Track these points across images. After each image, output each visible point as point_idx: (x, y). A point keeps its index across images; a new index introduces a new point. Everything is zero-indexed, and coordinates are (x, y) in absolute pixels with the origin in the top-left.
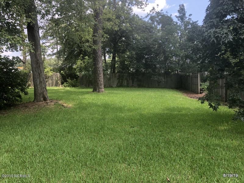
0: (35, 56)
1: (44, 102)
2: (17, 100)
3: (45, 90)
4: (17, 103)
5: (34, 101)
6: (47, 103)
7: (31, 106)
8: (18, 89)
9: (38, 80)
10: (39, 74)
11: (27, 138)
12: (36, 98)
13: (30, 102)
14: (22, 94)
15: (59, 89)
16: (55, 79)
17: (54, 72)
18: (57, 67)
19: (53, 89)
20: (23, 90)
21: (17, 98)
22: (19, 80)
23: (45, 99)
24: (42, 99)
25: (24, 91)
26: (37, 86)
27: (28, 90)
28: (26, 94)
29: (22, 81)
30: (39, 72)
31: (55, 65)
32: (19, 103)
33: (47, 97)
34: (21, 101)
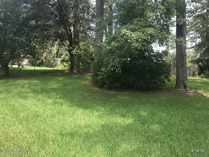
0: (180, 49)
1: (184, 89)
2: (162, 85)
3: (186, 79)
4: (161, 87)
5: (175, 87)
6: (186, 90)
7: (173, 91)
8: (163, 76)
9: (181, 70)
10: (182, 65)
11: (171, 117)
12: (177, 85)
13: (172, 87)
14: (166, 80)
15: (196, 80)
16: (193, 70)
17: (192, 63)
18: (195, 59)
19: (190, 78)
20: (167, 77)
21: (162, 83)
22: (165, 69)
23: (185, 87)
24: (182, 86)
25: (167, 79)
26: (179, 75)
27: (171, 78)
28: (169, 81)
29: (167, 70)
30: (183, 63)
31: (193, 57)
32: (163, 87)
33: (187, 85)
34: (164, 86)
